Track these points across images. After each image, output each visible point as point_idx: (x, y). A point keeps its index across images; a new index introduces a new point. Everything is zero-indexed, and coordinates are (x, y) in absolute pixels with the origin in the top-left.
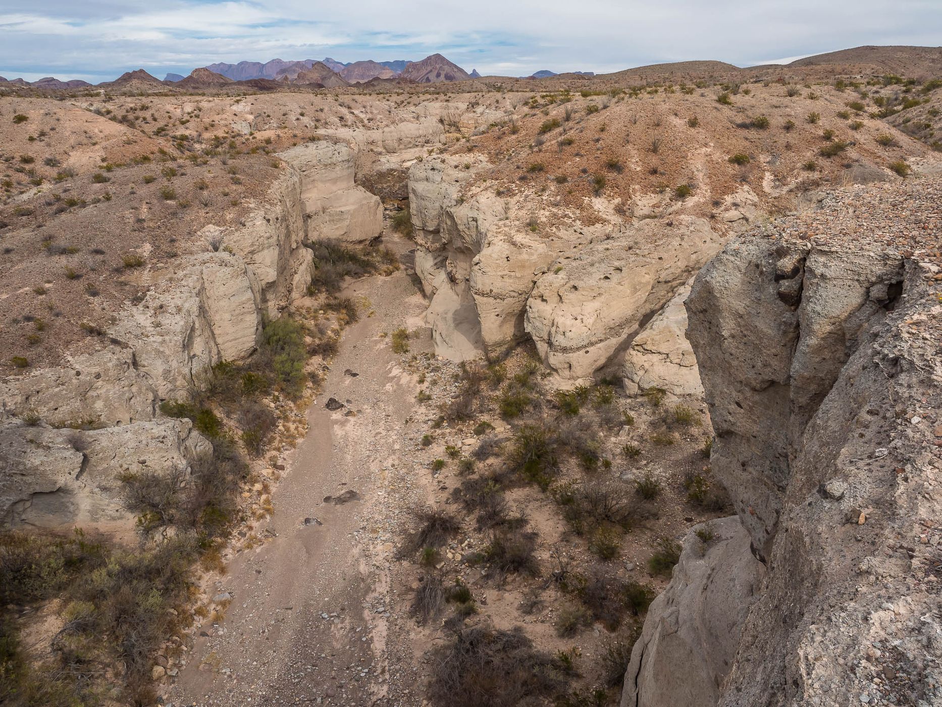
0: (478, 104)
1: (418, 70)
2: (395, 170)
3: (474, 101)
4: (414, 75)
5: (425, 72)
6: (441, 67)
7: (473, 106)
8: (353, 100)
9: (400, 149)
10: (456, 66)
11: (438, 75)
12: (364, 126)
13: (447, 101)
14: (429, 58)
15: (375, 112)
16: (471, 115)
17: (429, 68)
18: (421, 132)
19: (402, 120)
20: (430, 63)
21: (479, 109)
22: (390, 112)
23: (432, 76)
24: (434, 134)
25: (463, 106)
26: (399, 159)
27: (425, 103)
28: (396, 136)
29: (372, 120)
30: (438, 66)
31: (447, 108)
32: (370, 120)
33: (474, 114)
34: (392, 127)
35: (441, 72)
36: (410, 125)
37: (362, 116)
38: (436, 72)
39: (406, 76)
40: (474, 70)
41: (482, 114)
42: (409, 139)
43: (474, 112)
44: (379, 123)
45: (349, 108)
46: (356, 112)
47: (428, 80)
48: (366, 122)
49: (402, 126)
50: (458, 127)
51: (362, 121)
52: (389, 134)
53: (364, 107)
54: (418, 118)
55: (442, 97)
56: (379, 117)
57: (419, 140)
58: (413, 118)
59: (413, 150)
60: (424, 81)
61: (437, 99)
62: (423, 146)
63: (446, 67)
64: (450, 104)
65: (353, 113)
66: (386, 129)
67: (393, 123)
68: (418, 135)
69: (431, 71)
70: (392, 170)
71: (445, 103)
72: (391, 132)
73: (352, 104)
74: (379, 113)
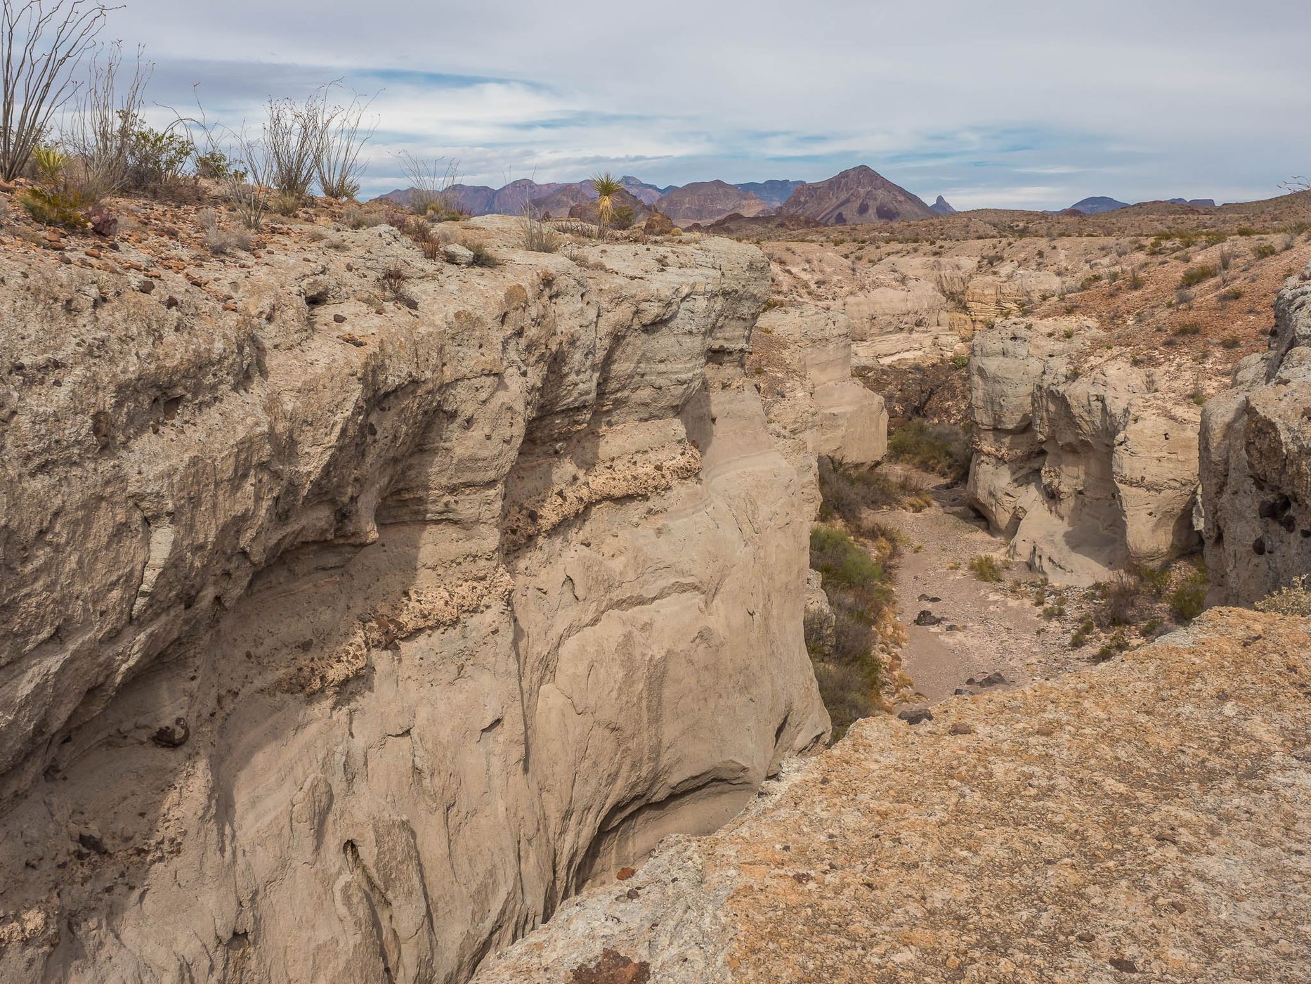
0: (1001, 259)
1: (820, 199)
2: (870, 369)
3: (992, 253)
4: (811, 209)
5: (834, 202)
6: (868, 193)
7: (991, 263)
8: (788, 249)
9: (872, 335)
10: (901, 190)
11: (863, 209)
12: (810, 293)
13: (935, 254)
14: (844, 175)
15: (828, 270)
16: (990, 279)
17: (843, 197)
18: (910, 305)
19: (877, 285)
20: (846, 185)
21: (1005, 269)
22: (854, 270)
23: (849, 212)
24: (931, 309)
25: (969, 263)
26: (871, 353)
27: (893, 258)
28: (867, 311)
29: (824, 283)
30: (862, 191)
31: (937, 266)
32: (820, 283)
33: (994, 278)
34: (861, 297)
35: (871, 203)
36: (890, 293)
37: (805, 276)
38: (859, 202)
39: (792, 211)
40: (940, 199)
41: (1010, 277)
42: (888, 318)
43: (995, 273)
44: (836, 289)
45: (782, 263)
46: (794, 270)
47: (841, 219)
48: (813, 286)
49: (877, 294)
50: (960, 302)
51: (806, 286)
52: (855, 308)
53: (808, 261)
54: (903, 280)
55: (926, 247)
56: (835, 278)
57: (906, 319)
58: (896, 280)
59: (894, 337)
60: (832, 220)
61: (916, 250)
62: (911, 331)
63: (880, 193)
64: (943, 260)
65: (789, 272)
66: (850, 299)
67: (862, 288)
68: (904, 311)
69: (847, 201)
70: (865, 368)
71: (933, 259)
72: (858, 304)
73: (787, 256)
74: (834, 272)
